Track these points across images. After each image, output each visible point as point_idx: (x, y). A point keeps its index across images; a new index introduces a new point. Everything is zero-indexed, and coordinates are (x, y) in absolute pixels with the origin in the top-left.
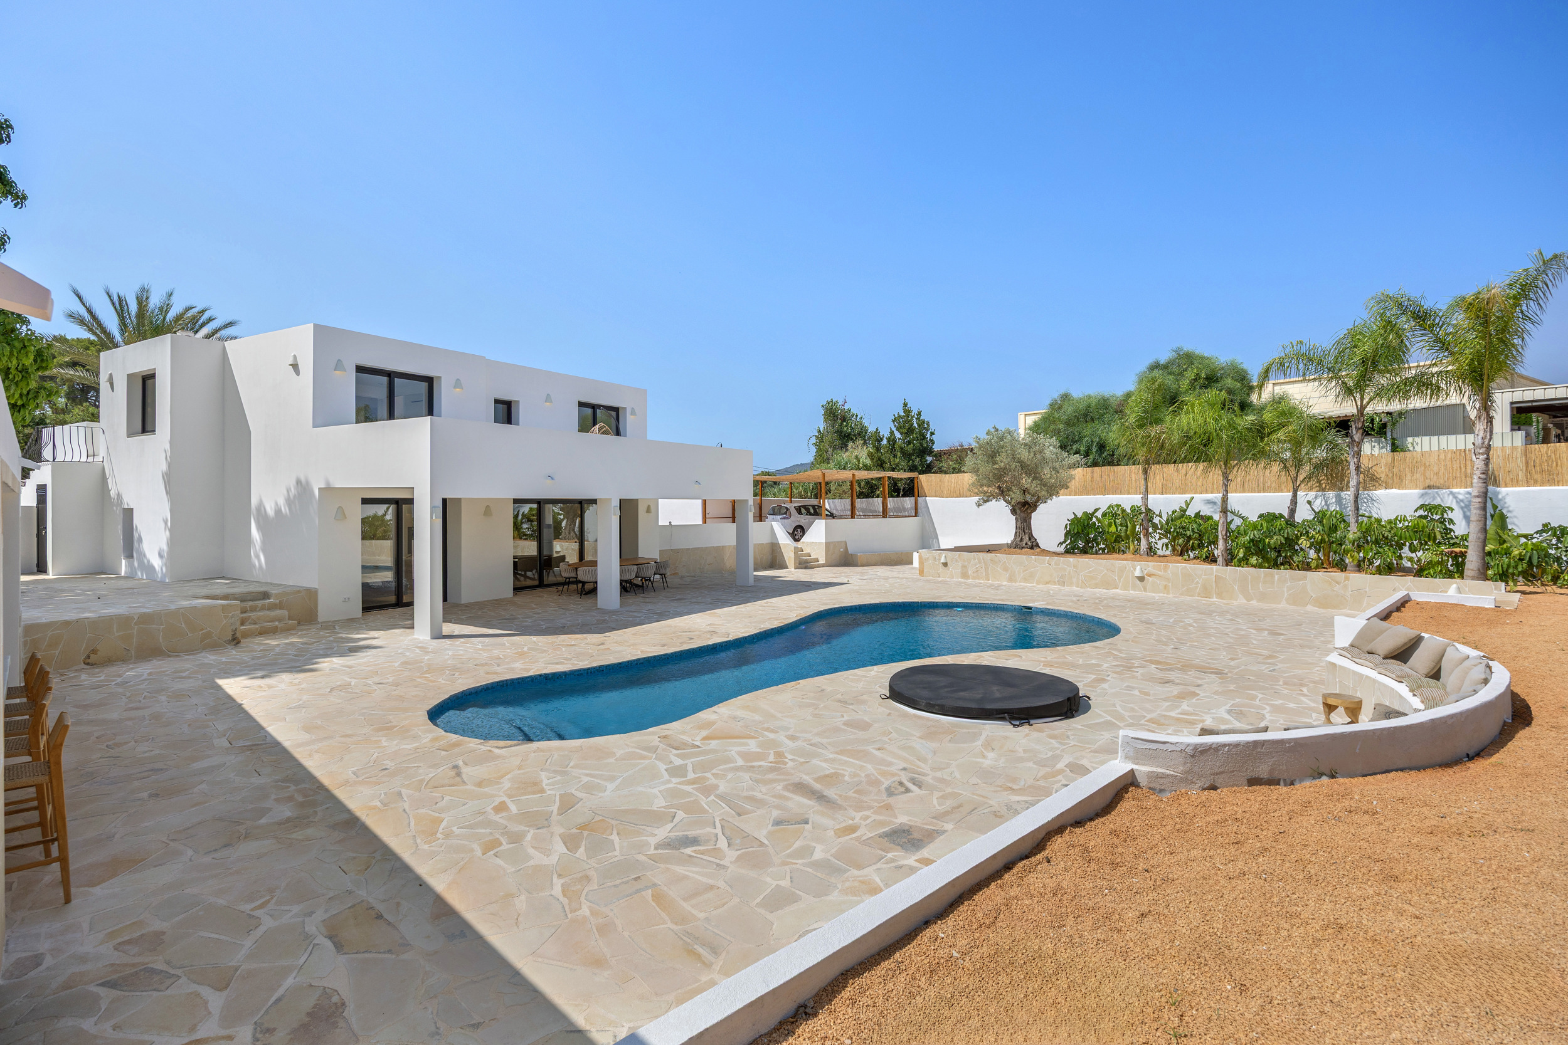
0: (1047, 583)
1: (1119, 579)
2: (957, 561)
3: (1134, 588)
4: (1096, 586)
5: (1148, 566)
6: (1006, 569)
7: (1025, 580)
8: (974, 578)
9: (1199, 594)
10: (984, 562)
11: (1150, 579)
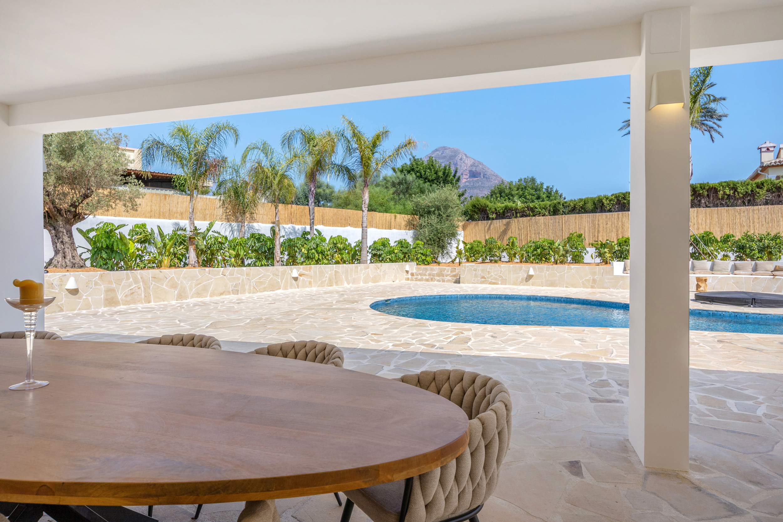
0: (222, 294)
1: (282, 281)
2: (96, 284)
3: (292, 286)
4: (265, 290)
5: (300, 268)
6: (174, 286)
7: (198, 294)
8: (126, 303)
9: (327, 284)
10: (143, 281)
11: (301, 278)
